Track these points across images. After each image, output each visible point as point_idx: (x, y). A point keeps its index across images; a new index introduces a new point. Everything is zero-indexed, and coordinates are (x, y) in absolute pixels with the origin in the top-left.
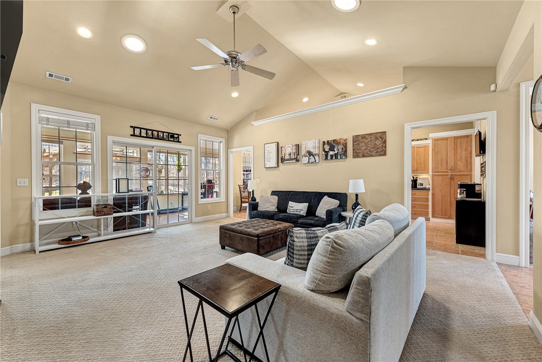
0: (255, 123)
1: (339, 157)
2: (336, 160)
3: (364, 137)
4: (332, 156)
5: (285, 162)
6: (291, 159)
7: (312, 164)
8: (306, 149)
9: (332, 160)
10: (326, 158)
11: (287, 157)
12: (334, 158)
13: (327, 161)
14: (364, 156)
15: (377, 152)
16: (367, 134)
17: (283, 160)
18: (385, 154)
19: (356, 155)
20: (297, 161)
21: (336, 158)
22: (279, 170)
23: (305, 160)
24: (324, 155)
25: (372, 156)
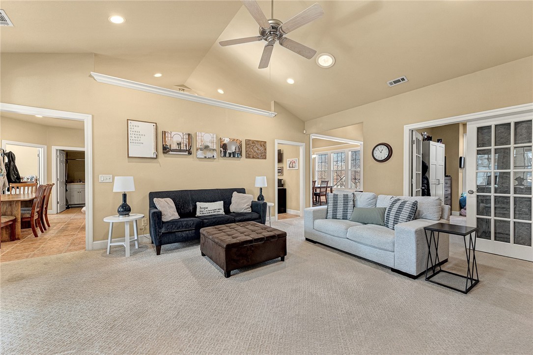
0: (100, 77)
1: (236, 156)
2: (234, 158)
3: (253, 142)
4: (230, 154)
5: (171, 153)
6: (180, 151)
7: (209, 160)
8: (202, 141)
9: (230, 158)
10: (225, 155)
11: (174, 146)
12: (232, 156)
13: (225, 158)
14: (253, 158)
15: (261, 156)
16: (255, 141)
17: (166, 150)
18: (265, 158)
19: (248, 157)
20: (190, 153)
21: (233, 157)
22: (158, 162)
23: (200, 154)
24: (222, 152)
25: (258, 158)
